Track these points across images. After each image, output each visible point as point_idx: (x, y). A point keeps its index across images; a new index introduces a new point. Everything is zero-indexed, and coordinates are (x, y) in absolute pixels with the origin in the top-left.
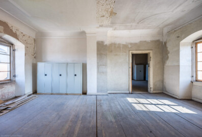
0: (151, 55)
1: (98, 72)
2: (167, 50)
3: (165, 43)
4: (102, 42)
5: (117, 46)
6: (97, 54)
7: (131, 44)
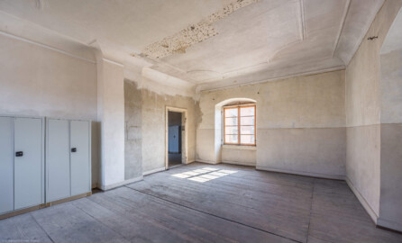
0: (186, 115)
1: (127, 139)
2: (200, 112)
3: (198, 103)
4: (133, 83)
5: (150, 95)
6: (125, 104)
7: (167, 96)
